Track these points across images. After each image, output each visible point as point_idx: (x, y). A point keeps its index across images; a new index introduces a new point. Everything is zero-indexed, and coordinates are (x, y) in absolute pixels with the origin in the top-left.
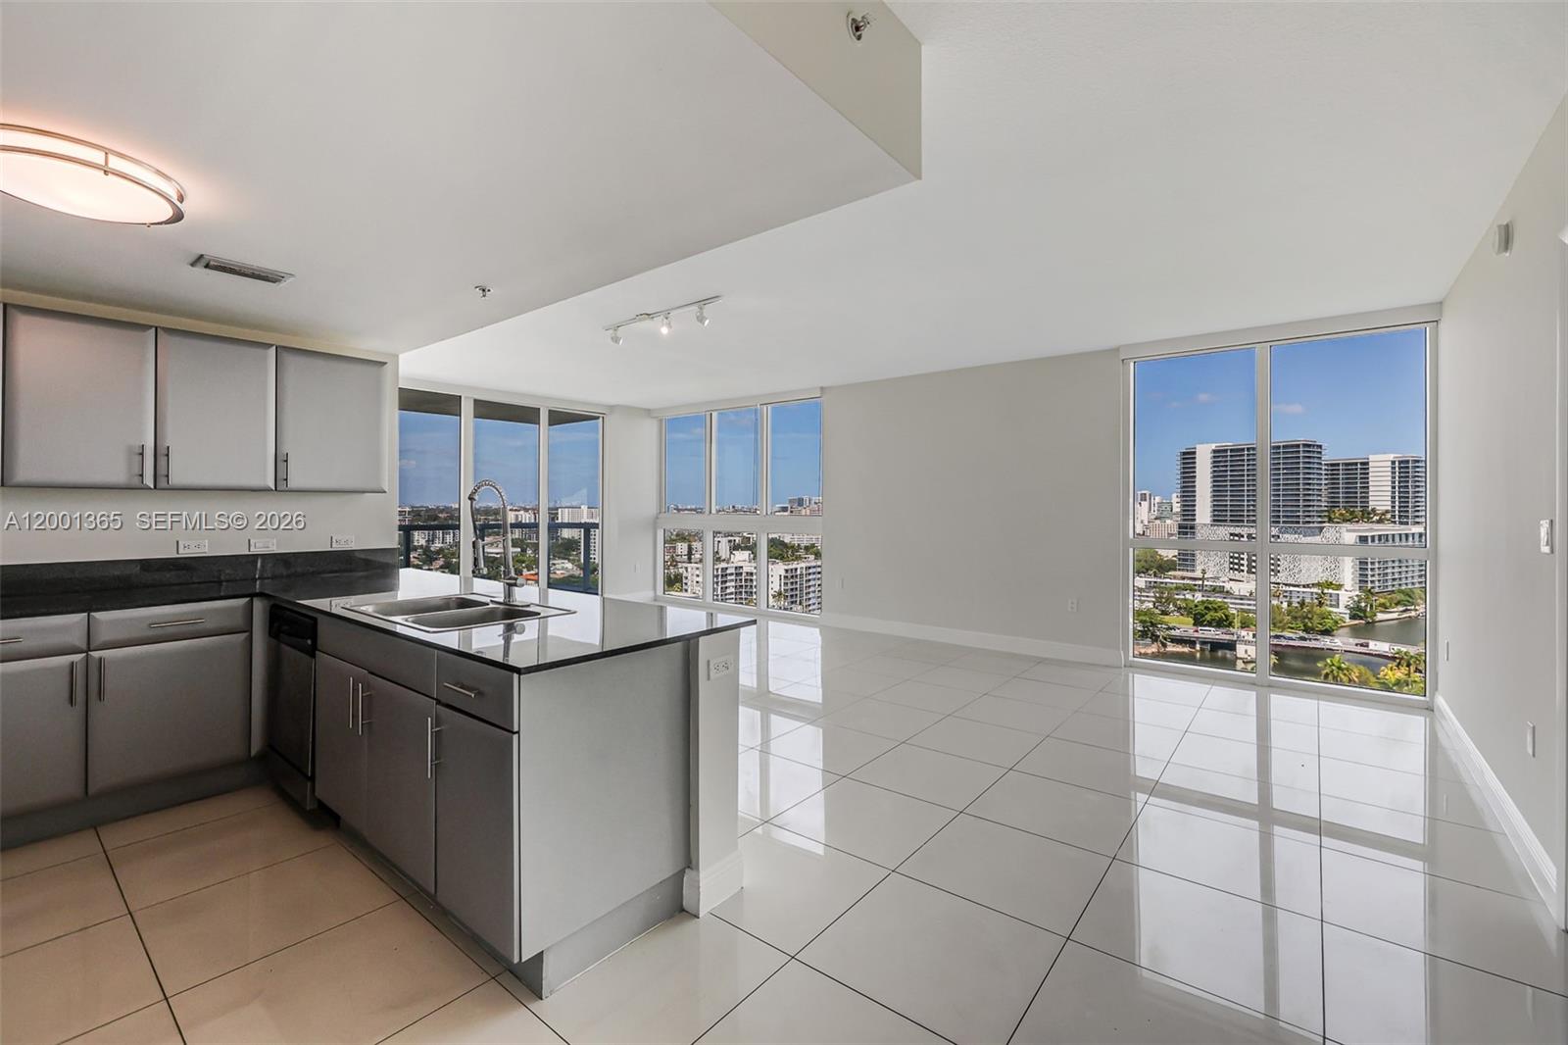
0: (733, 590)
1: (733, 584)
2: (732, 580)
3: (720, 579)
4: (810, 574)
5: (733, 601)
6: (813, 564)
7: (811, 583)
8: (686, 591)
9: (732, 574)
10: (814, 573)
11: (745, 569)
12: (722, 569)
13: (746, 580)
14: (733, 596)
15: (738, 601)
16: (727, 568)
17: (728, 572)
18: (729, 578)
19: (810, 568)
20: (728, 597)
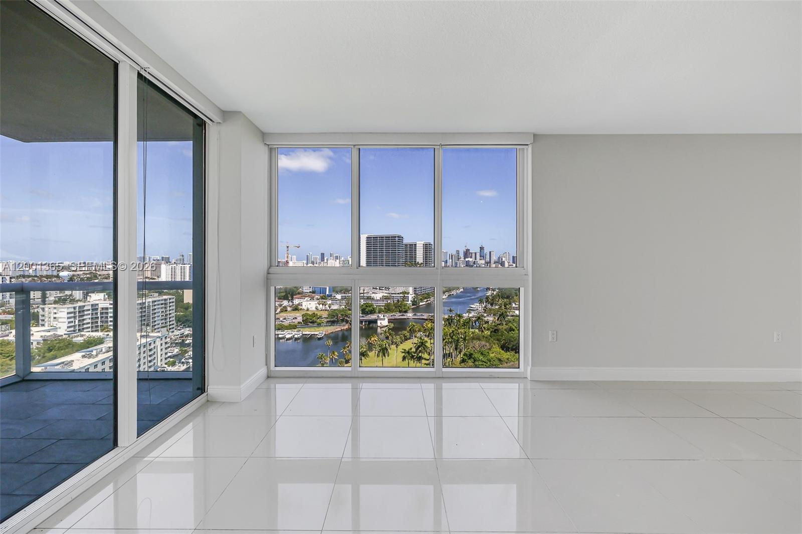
0: (90, 321)
1: (90, 316)
2: (89, 314)
3: (77, 314)
4: (155, 305)
5: (90, 330)
6: (158, 299)
7: (156, 311)
8: (43, 325)
9: (89, 310)
10: (159, 305)
11: (100, 306)
12: (80, 307)
13: (102, 313)
14: (90, 325)
15: (94, 329)
16: (84, 306)
17: (85, 308)
18: (86, 313)
19: (155, 301)
20: (85, 326)
